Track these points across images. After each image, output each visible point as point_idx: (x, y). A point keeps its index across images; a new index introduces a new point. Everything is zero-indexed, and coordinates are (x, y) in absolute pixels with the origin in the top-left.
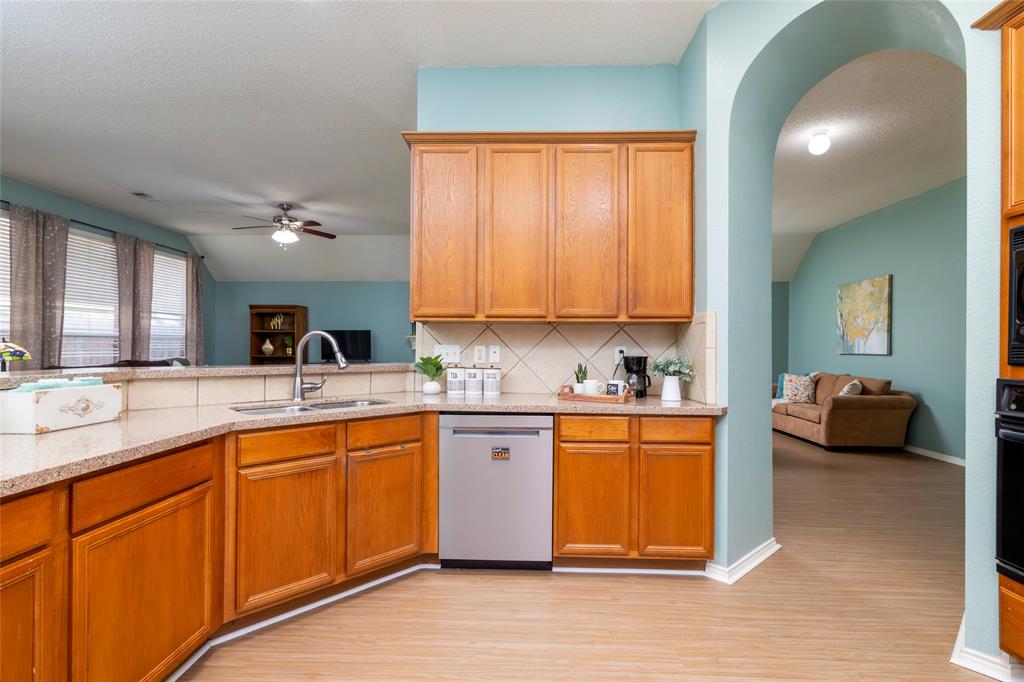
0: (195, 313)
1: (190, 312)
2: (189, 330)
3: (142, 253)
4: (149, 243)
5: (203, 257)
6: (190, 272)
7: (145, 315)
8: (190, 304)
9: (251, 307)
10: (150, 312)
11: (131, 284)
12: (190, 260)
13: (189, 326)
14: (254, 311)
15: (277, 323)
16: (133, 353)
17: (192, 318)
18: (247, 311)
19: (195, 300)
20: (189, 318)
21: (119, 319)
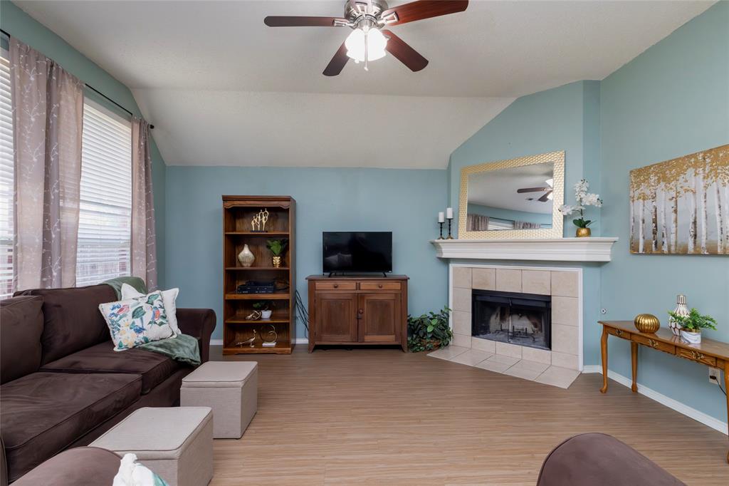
0: (144, 208)
1: (136, 204)
2: (135, 231)
3: (63, 93)
4: (75, 80)
5: (152, 127)
6: (136, 144)
7: (69, 204)
8: (136, 194)
9: (225, 199)
10: (77, 199)
11: (42, 144)
12: (137, 126)
13: (135, 223)
14: (230, 205)
15: (258, 222)
16: (45, 271)
17: (140, 213)
18: (219, 206)
19: (144, 187)
20: (136, 214)
21: (16, 206)
